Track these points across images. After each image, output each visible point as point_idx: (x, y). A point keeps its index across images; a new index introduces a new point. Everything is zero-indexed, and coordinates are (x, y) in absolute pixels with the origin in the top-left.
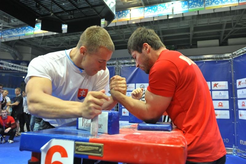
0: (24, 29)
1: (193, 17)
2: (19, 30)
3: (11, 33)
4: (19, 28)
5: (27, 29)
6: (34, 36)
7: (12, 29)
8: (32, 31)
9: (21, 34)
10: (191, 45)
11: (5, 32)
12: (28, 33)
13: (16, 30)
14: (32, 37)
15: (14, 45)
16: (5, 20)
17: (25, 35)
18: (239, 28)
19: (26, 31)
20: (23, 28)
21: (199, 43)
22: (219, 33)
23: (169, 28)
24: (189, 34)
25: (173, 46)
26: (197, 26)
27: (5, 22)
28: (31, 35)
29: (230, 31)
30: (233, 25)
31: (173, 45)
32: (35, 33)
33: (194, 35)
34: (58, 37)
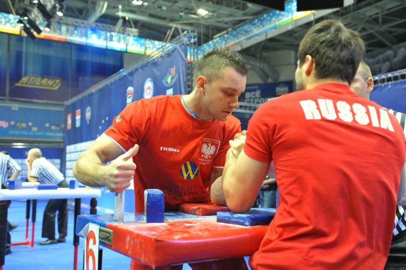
0: (273, 16)
2: (264, 19)
3: (250, 31)
4: (263, 15)
5: (279, 15)
6: (294, 26)
7: (251, 22)
8: (288, 16)
9: (268, 26)
11: (240, 30)
12: (281, 21)
13: (258, 21)
14: (290, 28)
15: (260, 52)
16: (238, 6)
17: (275, 28)
19: (278, 18)
20: (271, 14)
27: (237, 10)
28: (287, 25)
32: (294, 19)
34: (350, 12)
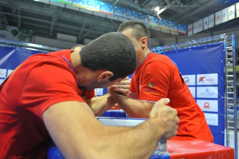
1: (59, 8)
10: (51, 35)
18: (94, 32)
21: (59, 35)
22: (78, 31)
23: (31, 10)
24: (51, 24)
25: (31, 31)
26: (61, 18)
29: (88, 32)
30: (91, 27)
31: (32, 29)
33: (56, 26)
